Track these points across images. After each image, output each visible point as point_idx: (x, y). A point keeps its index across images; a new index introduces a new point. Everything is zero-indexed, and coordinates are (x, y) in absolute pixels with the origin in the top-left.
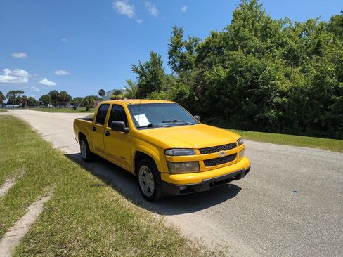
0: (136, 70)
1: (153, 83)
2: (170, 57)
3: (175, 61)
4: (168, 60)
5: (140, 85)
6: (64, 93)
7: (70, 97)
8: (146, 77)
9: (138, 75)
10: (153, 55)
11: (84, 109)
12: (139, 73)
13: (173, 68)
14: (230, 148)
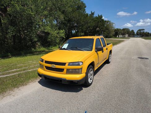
14: (62, 65)
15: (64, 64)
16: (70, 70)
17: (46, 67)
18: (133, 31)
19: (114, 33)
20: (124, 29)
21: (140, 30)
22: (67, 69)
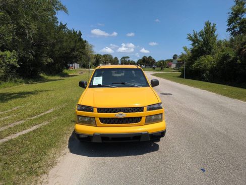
0: (190, 38)
1: (205, 49)
2: (229, 25)
3: (235, 27)
4: (228, 27)
5: (193, 51)
6: (150, 58)
7: (154, 60)
8: (198, 44)
9: (192, 43)
10: (208, 24)
11: (160, 68)
12: (193, 40)
13: (232, 34)
14: (133, 112)
15: (140, 109)
16: (153, 117)
17: (100, 119)
18: (116, 58)
19: (94, 60)
20: (105, 56)
21: (124, 58)
22: (146, 117)
